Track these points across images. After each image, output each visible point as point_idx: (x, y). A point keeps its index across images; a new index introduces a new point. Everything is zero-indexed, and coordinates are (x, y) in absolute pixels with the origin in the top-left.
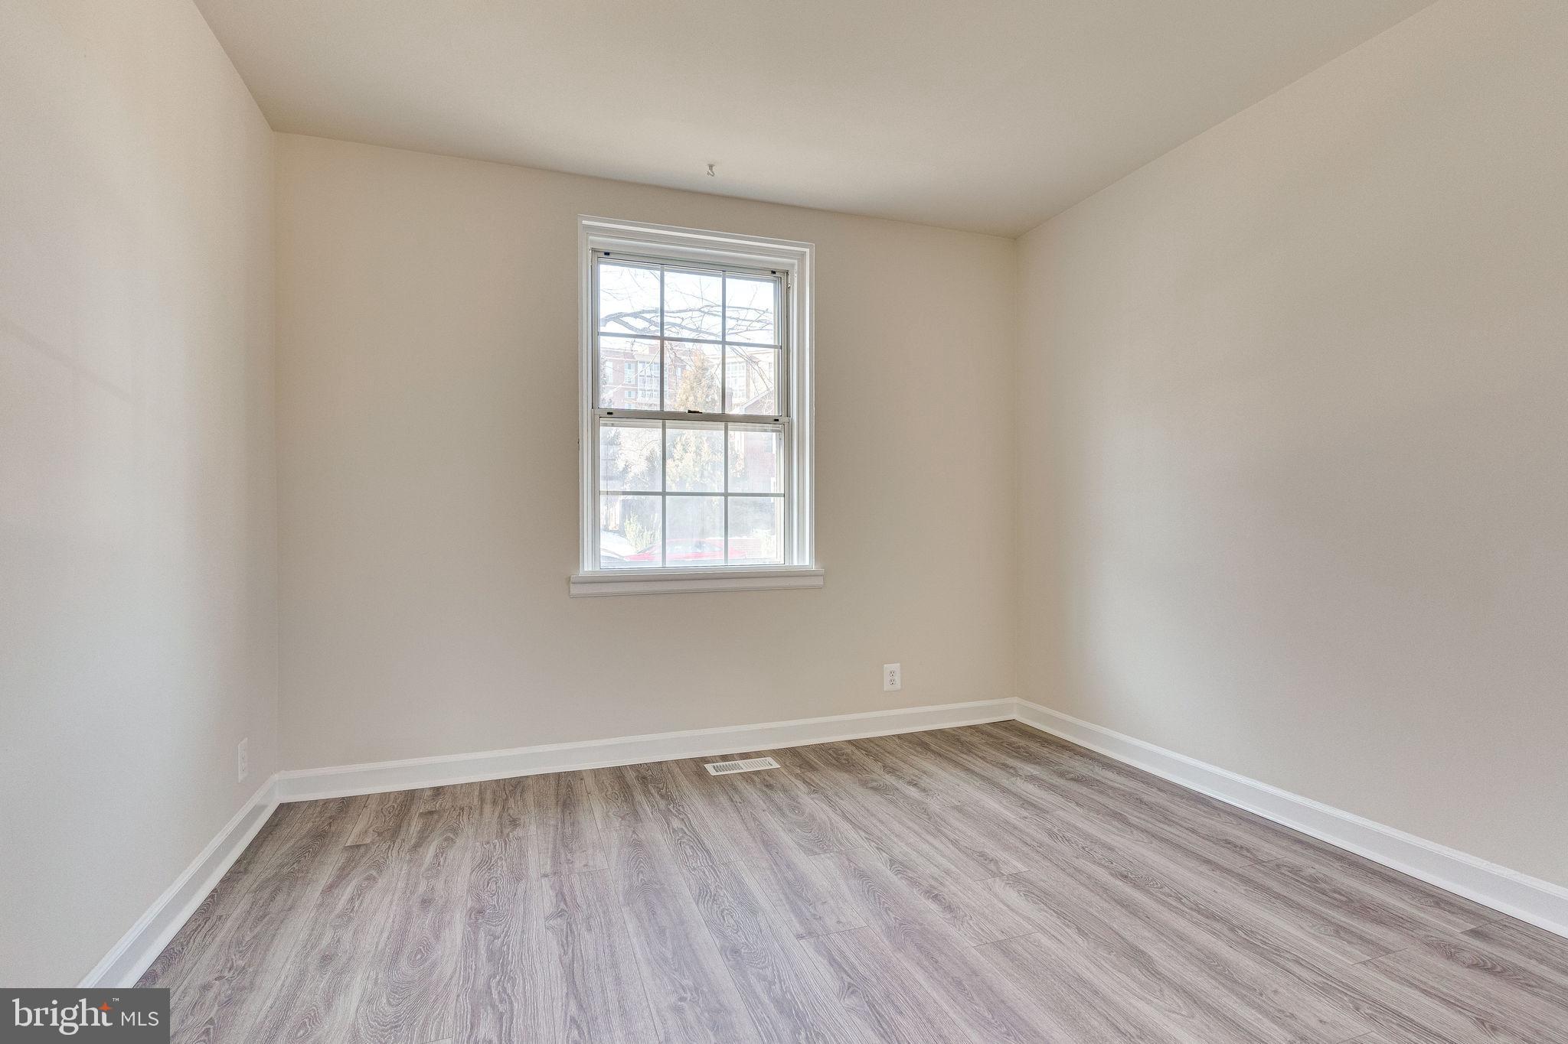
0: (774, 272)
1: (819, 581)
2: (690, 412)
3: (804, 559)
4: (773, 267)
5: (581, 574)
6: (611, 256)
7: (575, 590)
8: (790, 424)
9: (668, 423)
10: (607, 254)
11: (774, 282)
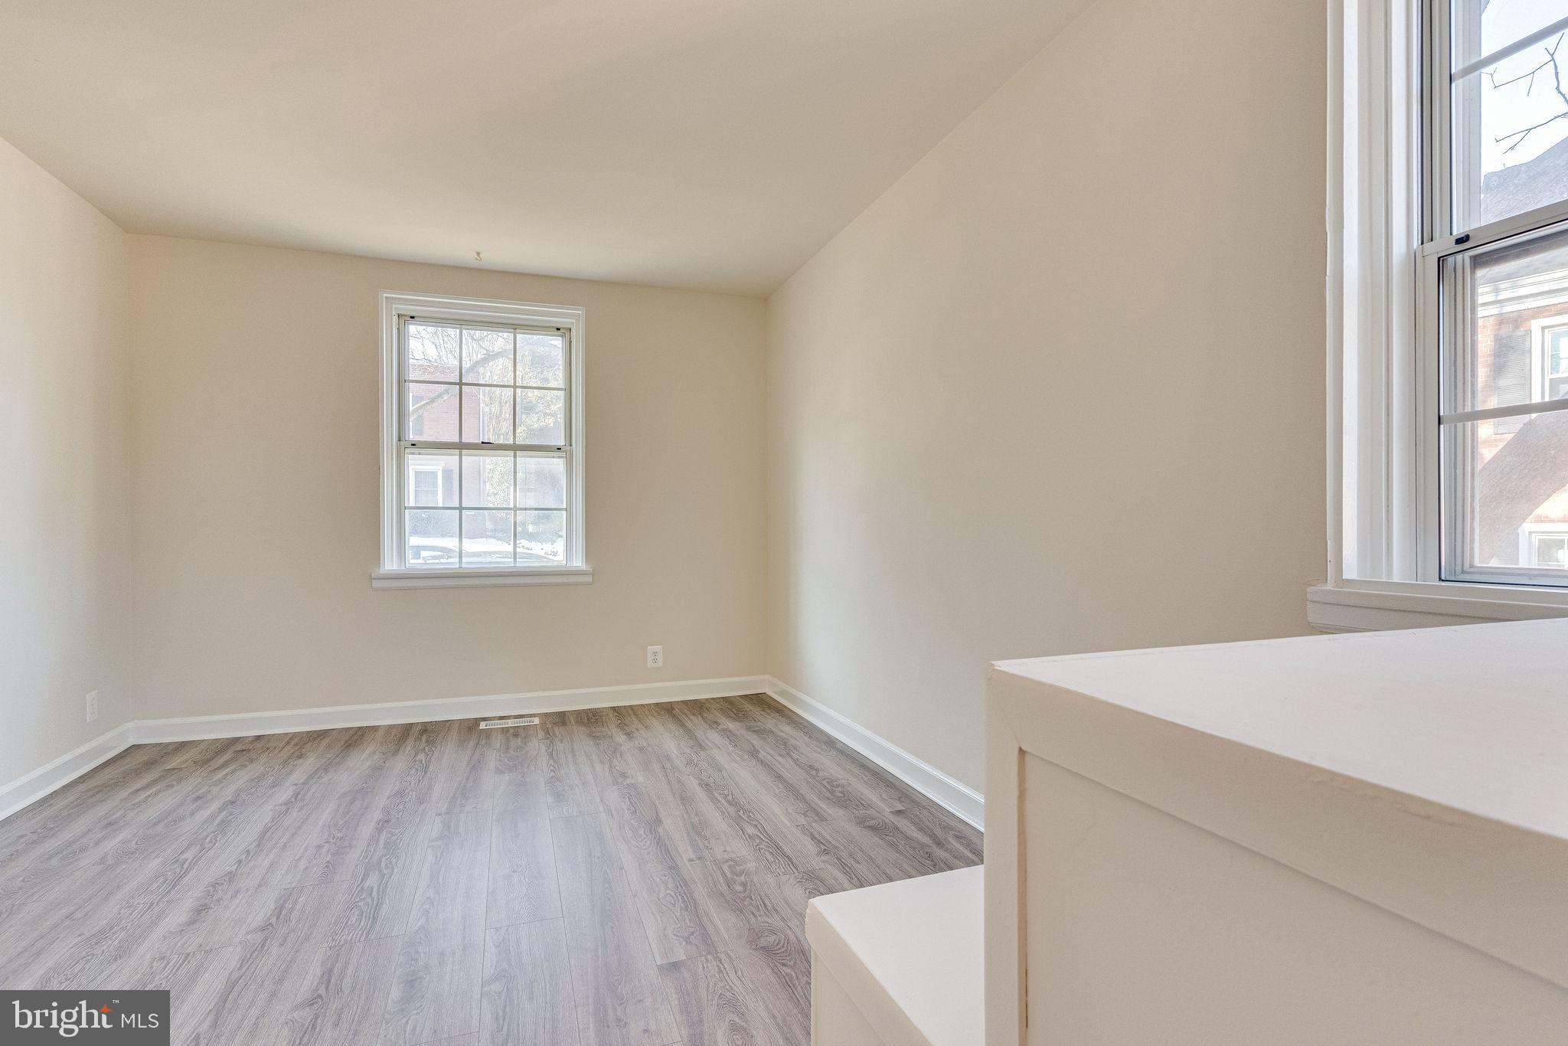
0: (558, 329)
1: (589, 579)
2: (483, 443)
3: (579, 563)
4: (558, 326)
5: (382, 571)
6: (415, 319)
7: (376, 584)
8: (571, 452)
9: (464, 452)
10: (412, 317)
11: (562, 336)
